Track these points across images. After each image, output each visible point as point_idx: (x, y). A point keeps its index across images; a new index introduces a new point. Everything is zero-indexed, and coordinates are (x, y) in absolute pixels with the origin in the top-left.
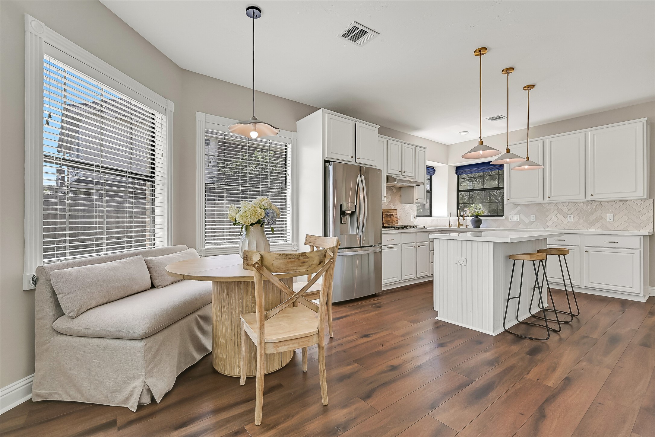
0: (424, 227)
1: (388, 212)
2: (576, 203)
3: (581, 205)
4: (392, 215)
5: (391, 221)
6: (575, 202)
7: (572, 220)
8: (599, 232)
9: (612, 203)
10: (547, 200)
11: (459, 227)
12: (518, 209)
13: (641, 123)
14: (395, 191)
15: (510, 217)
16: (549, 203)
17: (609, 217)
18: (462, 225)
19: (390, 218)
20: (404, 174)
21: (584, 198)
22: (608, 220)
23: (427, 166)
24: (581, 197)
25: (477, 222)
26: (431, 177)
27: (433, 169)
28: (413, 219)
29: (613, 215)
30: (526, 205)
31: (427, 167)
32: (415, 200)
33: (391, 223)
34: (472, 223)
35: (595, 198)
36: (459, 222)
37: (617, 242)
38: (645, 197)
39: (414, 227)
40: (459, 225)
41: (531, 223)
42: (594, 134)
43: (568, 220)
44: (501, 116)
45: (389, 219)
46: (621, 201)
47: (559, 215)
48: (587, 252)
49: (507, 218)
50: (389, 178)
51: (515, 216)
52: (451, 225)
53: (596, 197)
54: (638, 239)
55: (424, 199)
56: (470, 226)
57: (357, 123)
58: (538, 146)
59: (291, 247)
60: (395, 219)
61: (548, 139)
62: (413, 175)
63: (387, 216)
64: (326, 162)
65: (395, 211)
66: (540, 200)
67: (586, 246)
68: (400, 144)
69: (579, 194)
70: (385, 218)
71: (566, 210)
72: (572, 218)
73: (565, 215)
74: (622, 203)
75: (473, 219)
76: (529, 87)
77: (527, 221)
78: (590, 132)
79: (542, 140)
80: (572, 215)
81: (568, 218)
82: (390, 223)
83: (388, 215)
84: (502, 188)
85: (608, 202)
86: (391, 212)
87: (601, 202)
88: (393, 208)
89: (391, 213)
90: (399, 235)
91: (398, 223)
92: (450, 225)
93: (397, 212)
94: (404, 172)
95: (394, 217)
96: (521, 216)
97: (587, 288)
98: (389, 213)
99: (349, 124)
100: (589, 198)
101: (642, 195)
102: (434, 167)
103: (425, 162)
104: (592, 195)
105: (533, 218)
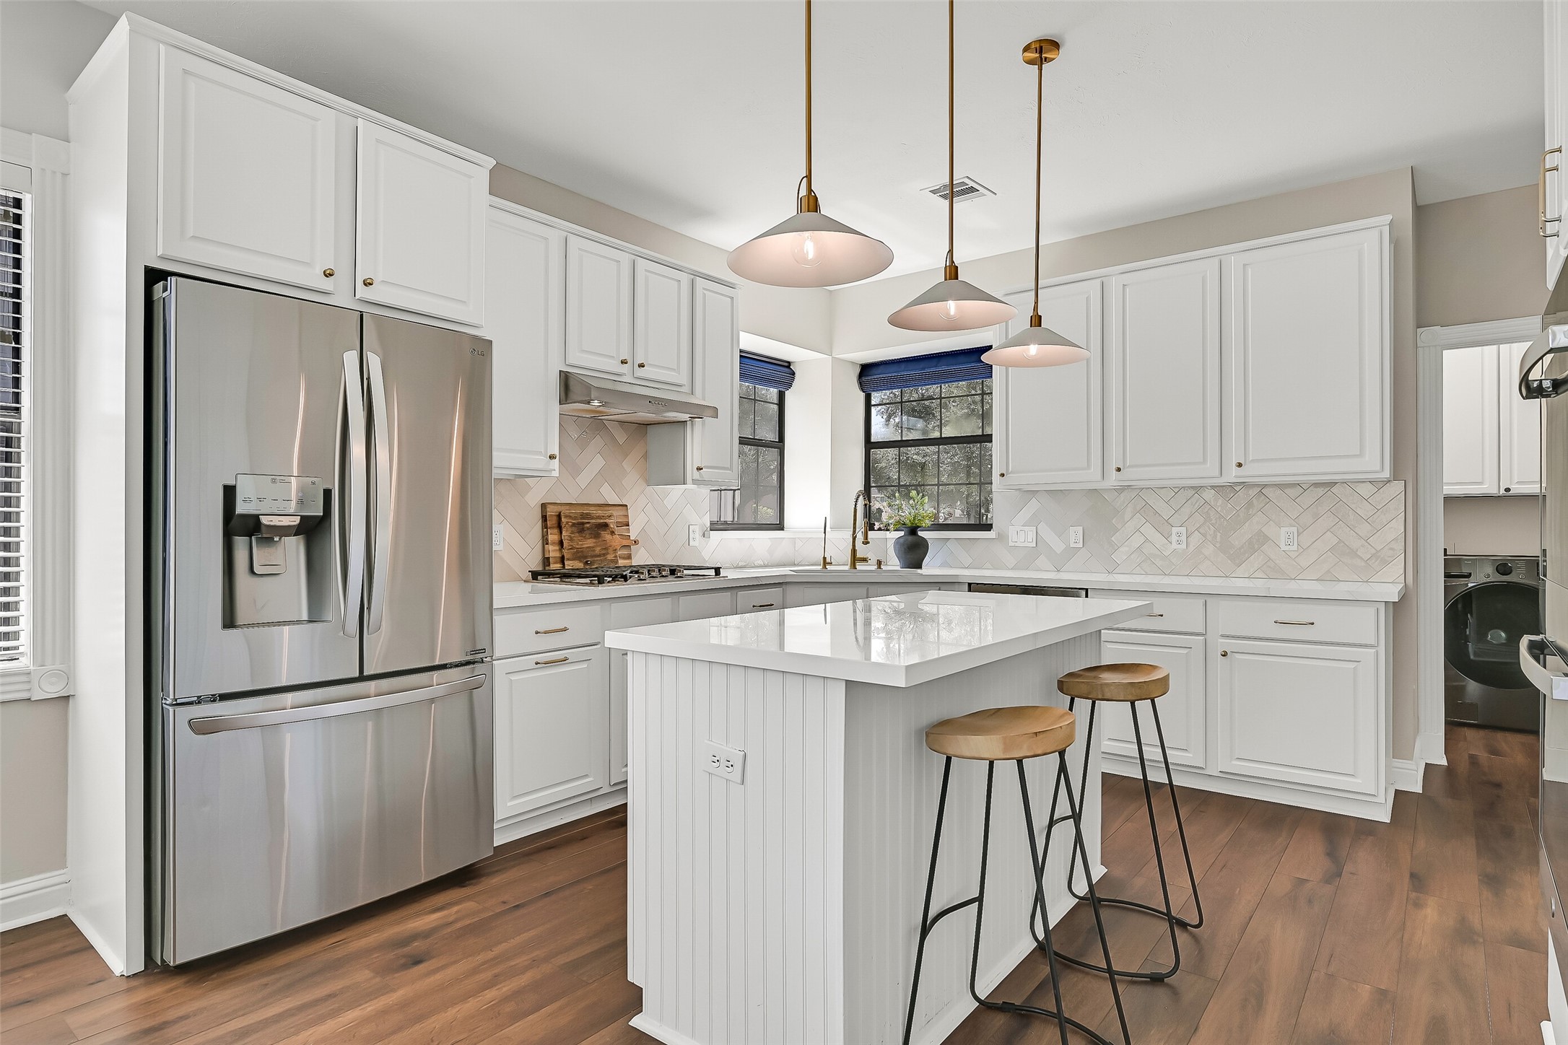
0: (717, 571)
1: (588, 516)
2: (1197, 489)
3: (1209, 495)
4: (606, 526)
5: (598, 549)
6: (1192, 487)
7: (1184, 546)
8: (1258, 586)
9: (1292, 492)
10: (1113, 479)
11: (854, 566)
12: (1034, 505)
13: (1375, 233)
14: (621, 437)
15: (1012, 532)
16: (1122, 489)
17: (1284, 535)
18: (864, 560)
19: (597, 536)
20: (640, 372)
21: (1217, 473)
22: (1284, 547)
23: (741, 351)
24: (1208, 472)
25: (914, 551)
26: (781, 396)
27: (787, 370)
28: (697, 541)
29: (1295, 529)
30: (1056, 494)
31: (741, 356)
32: (691, 473)
33: (599, 556)
34: (897, 552)
35: (1250, 473)
36: (854, 551)
37: (1313, 624)
38: (1386, 474)
39: (673, 572)
40: (855, 559)
41: (1071, 552)
42: (1244, 265)
43: (1174, 546)
44: (971, 184)
45: (589, 543)
46: (1317, 485)
47: (1148, 530)
48: (1225, 655)
49: (1002, 537)
50: (572, 383)
51: (1026, 528)
52: (828, 560)
53: (1253, 472)
54: (1371, 611)
55: (731, 469)
56: (893, 563)
57: (360, 122)
58: (1088, 299)
59: (26, 687)
60: (616, 541)
61: (1116, 276)
62: (683, 378)
63: (581, 531)
64: (154, 276)
65: (617, 513)
66: (1091, 477)
67: (1222, 636)
68: (625, 259)
69: (1205, 461)
70: (571, 539)
71: (1166, 512)
72: (1184, 538)
73: (1163, 527)
74: (1321, 491)
75: (902, 540)
76: (1042, 50)
77: (1058, 547)
78: (1236, 256)
79: (1099, 280)
80: (1183, 530)
81: (1174, 538)
82: (592, 557)
83: (588, 525)
84: (989, 438)
85: (1282, 486)
86: (600, 513)
87: (1265, 486)
88: (612, 499)
89: (599, 517)
90: (596, 608)
91: (629, 557)
92: (825, 558)
93: (627, 516)
94: (641, 366)
95: (613, 533)
96: (1044, 529)
97: (1227, 776)
98: (592, 518)
99: (316, 120)
100: (1232, 475)
101: (1378, 468)
102: (789, 363)
103: (734, 339)
104: (1240, 465)
105: (1075, 535)
